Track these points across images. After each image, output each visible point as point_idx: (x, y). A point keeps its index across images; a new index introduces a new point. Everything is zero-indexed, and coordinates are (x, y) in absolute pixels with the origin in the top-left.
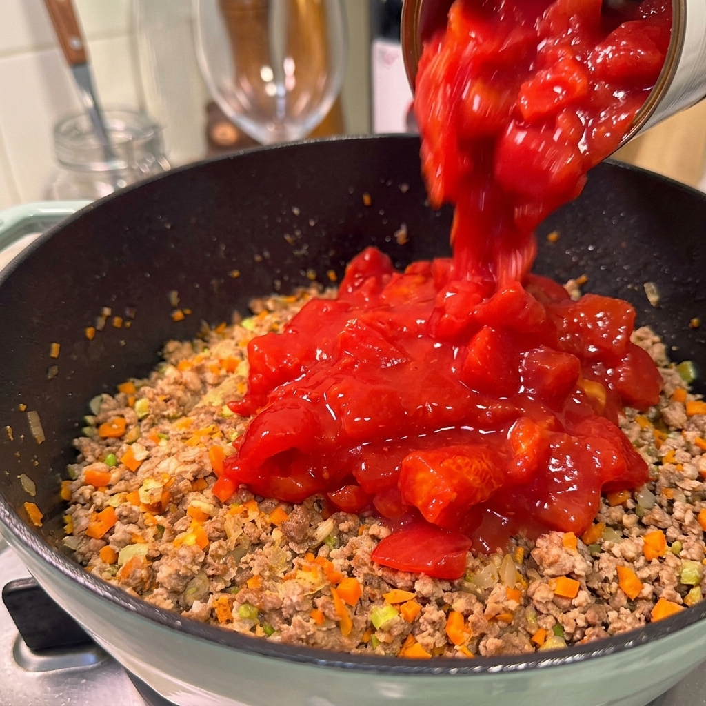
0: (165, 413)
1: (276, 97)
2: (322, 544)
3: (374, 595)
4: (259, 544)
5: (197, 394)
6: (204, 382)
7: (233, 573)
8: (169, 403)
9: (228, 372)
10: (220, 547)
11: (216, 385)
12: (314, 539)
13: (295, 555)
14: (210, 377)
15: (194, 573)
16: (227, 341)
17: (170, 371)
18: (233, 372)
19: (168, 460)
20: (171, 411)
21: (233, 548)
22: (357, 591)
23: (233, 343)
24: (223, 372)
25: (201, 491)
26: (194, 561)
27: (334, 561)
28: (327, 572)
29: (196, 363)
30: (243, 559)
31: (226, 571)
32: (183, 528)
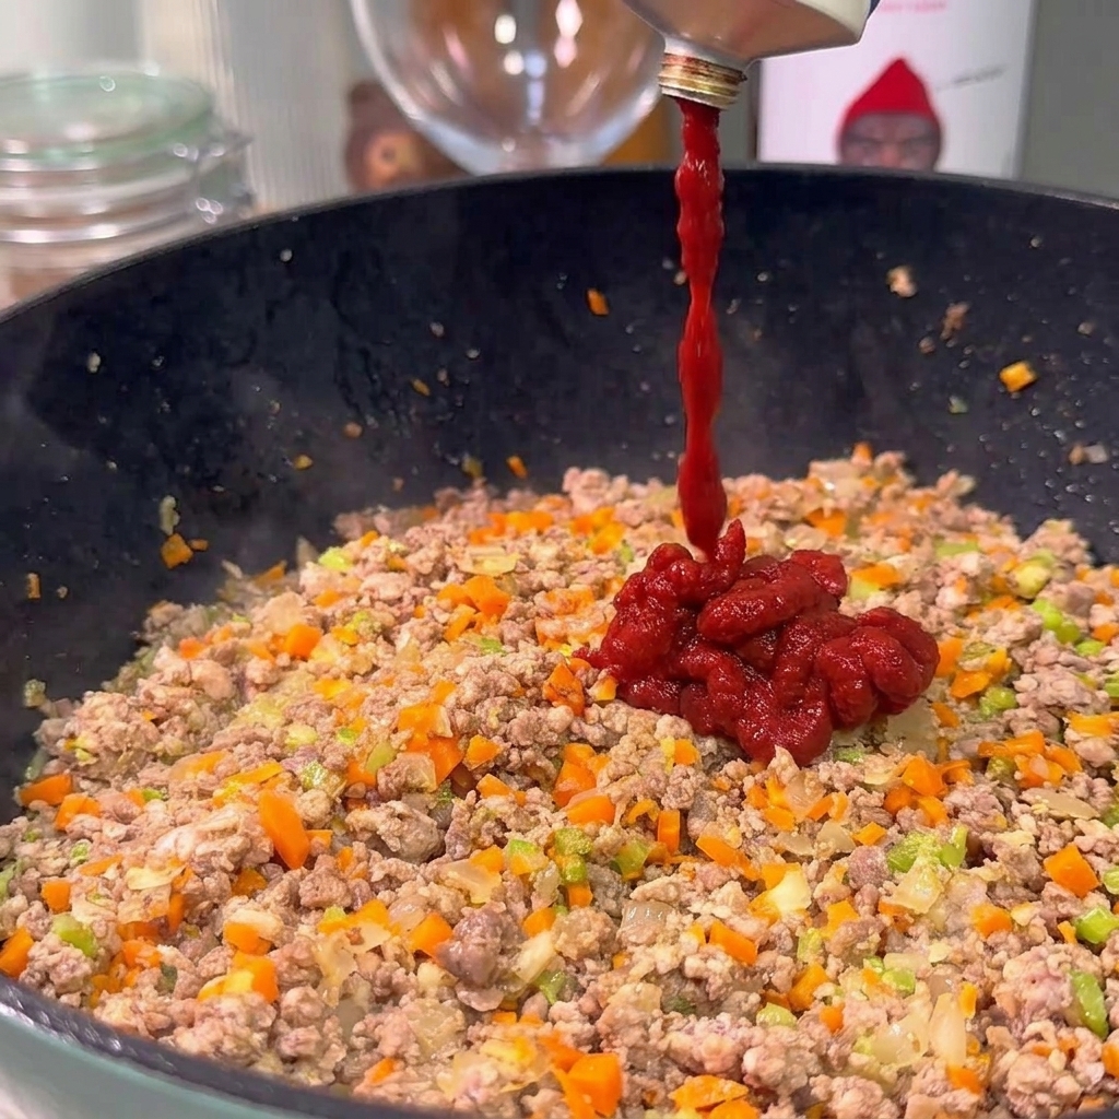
0: (158, 747)
1: (524, 78)
2: (532, 990)
3: (654, 1094)
4: (388, 995)
5: (224, 708)
6: (240, 683)
7: (338, 1053)
8: (163, 726)
9: (293, 658)
10: (305, 999)
11: (267, 687)
12: (514, 978)
13: (472, 1015)
14: (256, 669)
15: (254, 1051)
16: (289, 595)
17: (165, 660)
18: (305, 659)
19: (174, 833)
20: (170, 741)
21: (334, 1004)
22: (615, 1084)
23: (301, 601)
24: (284, 660)
25: (252, 895)
26: (252, 1024)
27: (561, 1025)
28: (545, 1046)
29: (221, 645)
30: (358, 1027)
31: (323, 1048)
32: (219, 970)
